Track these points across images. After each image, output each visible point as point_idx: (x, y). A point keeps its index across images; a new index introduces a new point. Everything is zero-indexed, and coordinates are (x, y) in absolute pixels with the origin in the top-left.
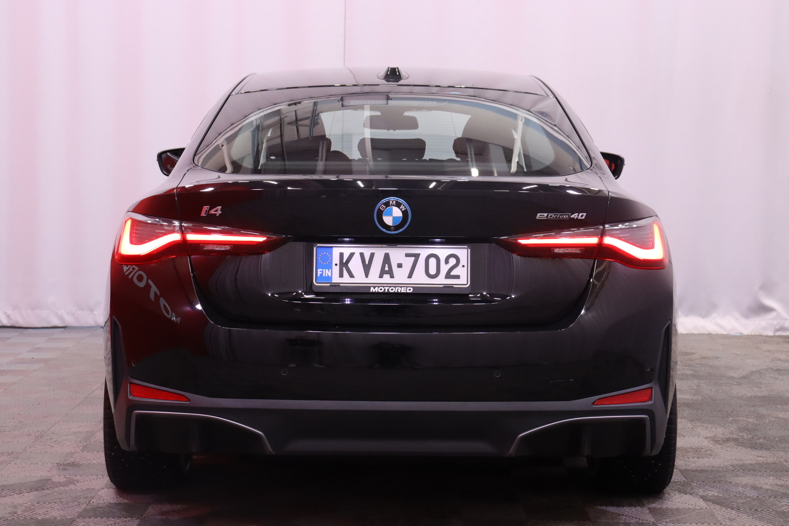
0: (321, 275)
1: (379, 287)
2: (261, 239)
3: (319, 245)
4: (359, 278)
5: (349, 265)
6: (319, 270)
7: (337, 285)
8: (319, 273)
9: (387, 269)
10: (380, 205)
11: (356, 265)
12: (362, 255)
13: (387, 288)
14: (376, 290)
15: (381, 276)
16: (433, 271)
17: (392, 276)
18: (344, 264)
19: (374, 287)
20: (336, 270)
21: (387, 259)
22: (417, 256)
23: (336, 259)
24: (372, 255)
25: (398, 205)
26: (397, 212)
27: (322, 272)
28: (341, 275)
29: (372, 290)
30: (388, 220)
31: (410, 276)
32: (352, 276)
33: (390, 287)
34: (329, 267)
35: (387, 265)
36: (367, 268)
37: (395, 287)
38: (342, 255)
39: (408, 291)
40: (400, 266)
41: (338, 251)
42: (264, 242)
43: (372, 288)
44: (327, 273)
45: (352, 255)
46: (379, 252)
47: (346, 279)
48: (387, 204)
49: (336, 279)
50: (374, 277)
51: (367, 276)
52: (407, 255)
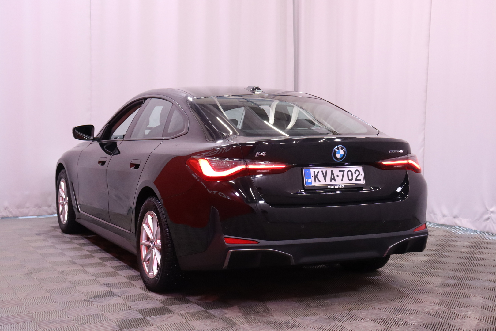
0: (307, 181)
1: (331, 186)
2: (283, 166)
3: (305, 168)
4: (323, 183)
5: (318, 176)
6: (306, 179)
7: (314, 186)
8: (306, 181)
9: (333, 177)
10: (335, 149)
11: (320, 176)
12: (322, 171)
13: (334, 186)
14: (330, 187)
15: (331, 181)
16: (350, 178)
17: (335, 181)
18: (316, 176)
19: (329, 186)
20: (313, 179)
21: (332, 173)
22: (343, 171)
23: (312, 174)
24: (326, 171)
25: (342, 149)
26: (342, 152)
27: (307, 180)
28: (315, 181)
29: (328, 187)
30: (338, 156)
31: (342, 180)
32: (319, 181)
33: (335, 185)
34: (310, 178)
35: (332, 176)
36: (325, 177)
37: (337, 185)
38: (314, 172)
39: (342, 187)
40: (338, 176)
41: (313, 170)
42: (285, 167)
43: (328, 186)
44: (309, 180)
45: (318, 172)
46: (329, 170)
47: (317, 183)
48: (338, 149)
49: (313, 183)
50: (328, 182)
51: (325, 181)
52: (340, 171)
